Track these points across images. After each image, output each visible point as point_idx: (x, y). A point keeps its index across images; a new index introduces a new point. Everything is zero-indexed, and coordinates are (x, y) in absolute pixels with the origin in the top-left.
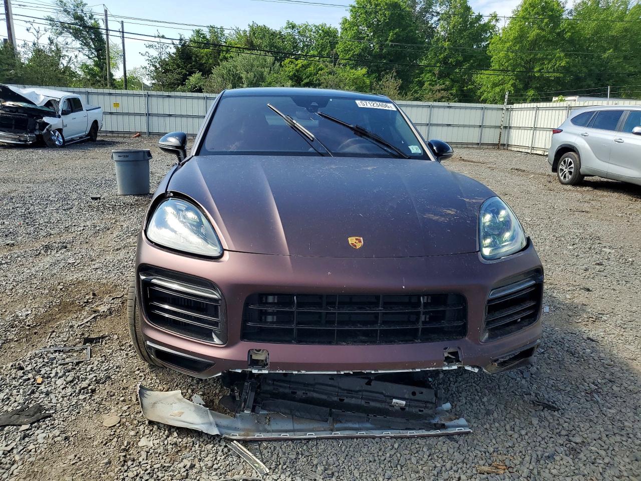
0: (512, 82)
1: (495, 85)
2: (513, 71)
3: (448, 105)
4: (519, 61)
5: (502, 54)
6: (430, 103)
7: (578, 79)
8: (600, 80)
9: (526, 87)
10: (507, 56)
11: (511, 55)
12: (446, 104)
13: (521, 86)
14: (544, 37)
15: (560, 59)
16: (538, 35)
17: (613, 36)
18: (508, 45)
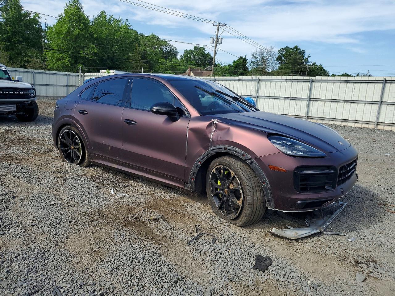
0: (68, 59)
1: (58, 60)
2: (68, 52)
3: (45, 72)
4: (70, 46)
5: (59, 41)
6: (33, 70)
7: (102, 60)
8: (113, 61)
9: (77, 63)
10: (62, 43)
11: (65, 43)
12: (44, 71)
13: (73, 62)
14: (82, 34)
15: (93, 48)
16: (79, 33)
17: (116, 39)
18: (62, 36)
